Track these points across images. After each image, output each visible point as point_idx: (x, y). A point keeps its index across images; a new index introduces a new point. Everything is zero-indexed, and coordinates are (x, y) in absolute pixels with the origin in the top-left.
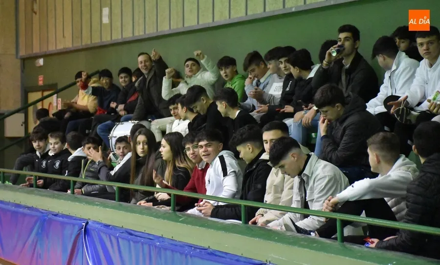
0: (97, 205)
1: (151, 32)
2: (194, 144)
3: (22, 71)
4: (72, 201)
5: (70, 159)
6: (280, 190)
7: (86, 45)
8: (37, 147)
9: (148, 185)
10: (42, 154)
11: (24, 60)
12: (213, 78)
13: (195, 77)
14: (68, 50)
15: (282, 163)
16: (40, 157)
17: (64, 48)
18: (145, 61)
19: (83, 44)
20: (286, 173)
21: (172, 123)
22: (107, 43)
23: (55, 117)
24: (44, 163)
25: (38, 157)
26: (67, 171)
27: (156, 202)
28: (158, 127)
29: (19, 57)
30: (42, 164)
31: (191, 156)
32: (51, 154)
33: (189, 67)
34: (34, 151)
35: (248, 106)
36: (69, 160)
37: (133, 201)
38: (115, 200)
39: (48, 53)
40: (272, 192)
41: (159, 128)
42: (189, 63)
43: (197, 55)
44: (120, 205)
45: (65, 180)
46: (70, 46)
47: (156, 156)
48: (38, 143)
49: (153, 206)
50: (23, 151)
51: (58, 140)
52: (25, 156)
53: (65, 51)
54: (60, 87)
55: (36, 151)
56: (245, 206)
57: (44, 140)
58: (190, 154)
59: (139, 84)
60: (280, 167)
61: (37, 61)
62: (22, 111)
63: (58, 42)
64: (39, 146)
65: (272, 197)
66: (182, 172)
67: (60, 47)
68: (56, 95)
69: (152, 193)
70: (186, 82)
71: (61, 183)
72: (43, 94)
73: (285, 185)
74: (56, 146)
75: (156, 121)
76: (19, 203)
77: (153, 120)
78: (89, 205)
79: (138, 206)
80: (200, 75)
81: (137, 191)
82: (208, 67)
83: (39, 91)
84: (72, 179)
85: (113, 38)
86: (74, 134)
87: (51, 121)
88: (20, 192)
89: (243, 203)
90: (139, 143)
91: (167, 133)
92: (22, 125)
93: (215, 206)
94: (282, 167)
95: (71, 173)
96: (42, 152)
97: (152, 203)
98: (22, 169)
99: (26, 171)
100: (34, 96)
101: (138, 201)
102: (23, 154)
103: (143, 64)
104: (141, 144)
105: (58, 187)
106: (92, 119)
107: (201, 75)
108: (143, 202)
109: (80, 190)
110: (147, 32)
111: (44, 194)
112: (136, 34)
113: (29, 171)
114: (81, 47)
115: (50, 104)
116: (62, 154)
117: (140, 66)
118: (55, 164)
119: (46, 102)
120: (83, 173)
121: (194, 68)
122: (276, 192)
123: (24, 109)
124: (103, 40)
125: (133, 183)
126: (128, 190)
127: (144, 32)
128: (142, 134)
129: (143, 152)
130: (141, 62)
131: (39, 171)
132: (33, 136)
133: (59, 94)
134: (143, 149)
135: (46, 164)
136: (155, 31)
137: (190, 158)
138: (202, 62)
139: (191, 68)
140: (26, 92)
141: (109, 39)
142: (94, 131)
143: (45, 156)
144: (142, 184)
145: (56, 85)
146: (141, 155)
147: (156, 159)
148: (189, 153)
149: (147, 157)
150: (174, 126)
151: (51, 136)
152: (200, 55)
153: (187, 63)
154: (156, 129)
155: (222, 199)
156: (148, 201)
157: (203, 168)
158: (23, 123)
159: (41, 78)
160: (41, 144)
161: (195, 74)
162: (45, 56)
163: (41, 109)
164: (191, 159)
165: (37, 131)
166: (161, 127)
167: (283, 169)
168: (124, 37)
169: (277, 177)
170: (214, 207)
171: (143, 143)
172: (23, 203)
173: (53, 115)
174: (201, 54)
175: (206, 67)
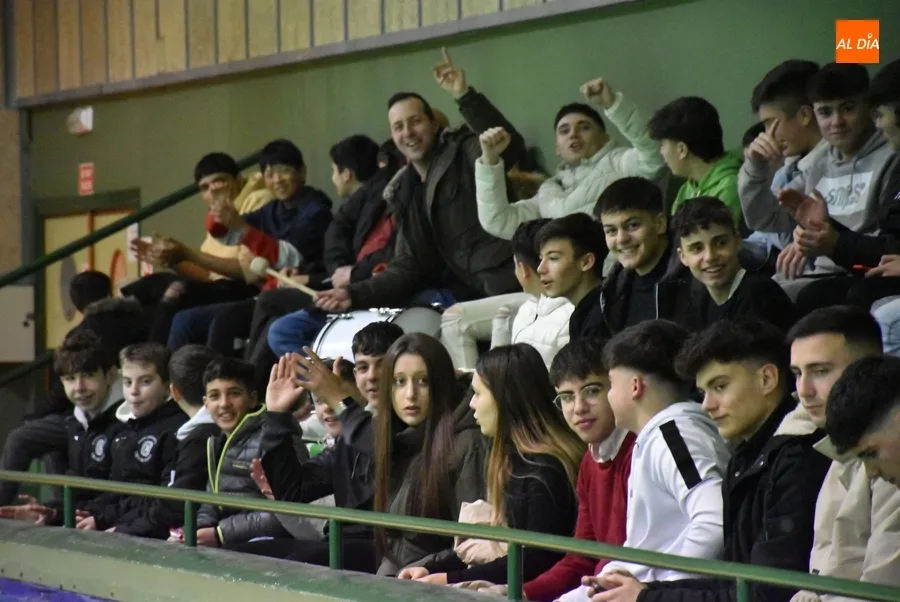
0: (271, 581)
1: (441, 19)
2: (588, 381)
3: (25, 149)
4: (188, 567)
5: (183, 432)
6: (857, 533)
7: (231, 63)
8: (77, 395)
9: (431, 514)
10: (93, 416)
11: (30, 113)
12: (648, 163)
13: (587, 165)
14: (171, 80)
15: (870, 440)
16: (86, 426)
17: (160, 75)
18: (411, 121)
19: (223, 59)
20: (880, 474)
21: (511, 314)
22: (299, 58)
23: (132, 298)
24: (100, 446)
25: (80, 427)
26: (173, 473)
27: (457, 570)
28: (464, 327)
29: (13, 104)
30: (93, 449)
31: (576, 418)
32: (125, 415)
33: (571, 133)
34: (66, 406)
35: (756, 252)
36: (180, 437)
37: (385, 566)
38: (326, 563)
39: (107, 90)
40: (834, 539)
41: (469, 332)
42: (570, 119)
43: (591, 92)
44: (344, 579)
45: (165, 502)
46: (181, 66)
47: (456, 422)
48: (82, 383)
49: (449, 582)
50: (30, 409)
51: (151, 369)
52: (36, 423)
53: (161, 82)
54: (147, 199)
55: (71, 407)
56: (749, 584)
57: (100, 371)
58: (572, 412)
59: (395, 192)
60: (861, 455)
61: (72, 117)
62: (27, 279)
63: (139, 53)
64: (82, 390)
65: (835, 559)
66: (543, 471)
67: (149, 69)
68: (134, 227)
69: (446, 542)
70: (560, 183)
71: (152, 510)
72: (92, 223)
73: (875, 517)
74: (145, 390)
75: (459, 307)
76: (16, 576)
77: (447, 304)
78: (246, 579)
79: (401, 583)
80: (605, 159)
81: (396, 533)
82: (627, 129)
83: (79, 213)
84: (189, 496)
85: (318, 42)
86: (195, 352)
87: (120, 311)
88: (21, 541)
89: (741, 573)
90: (403, 381)
91: (493, 346)
92: (26, 324)
93: (648, 584)
94: (869, 455)
95: (184, 478)
96: (96, 409)
97: (444, 575)
98: (25, 468)
99: (39, 471)
100: (62, 232)
101: (400, 567)
102: (29, 417)
103: (405, 131)
104: (409, 384)
105: (141, 523)
106: (255, 301)
107: (611, 160)
108: (415, 571)
109: (212, 529)
110: (426, 22)
111: (101, 545)
112: (393, 27)
113: (48, 472)
114: (216, 72)
115: (117, 254)
116: (161, 416)
117: (396, 136)
118: (138, 448)
119: (105, 248)
120: (215, 482)
121: (586, 136)
122: (846, 539)
123: (32, 272)
124: (284, 49)
125: (383, 510)
126: (368, 530)
127: (417, 22)
128: (411, 353)
129: (415, 409)
130: (400, 126)
131: (81, 473)
132: (65, 360)
133: (146, 222)
134: (414, 398)
135: (107, 449)
136: (454, 17)
137: (571, 425)
138: (609, 114)
139: (576, 136)
140: (37, 216)
141: (304, 44)
142: (261, 342)
143: (104, 422)
144: (413, 511)
145: (135, 193)
146: (409, 419)
147: (457, 431)
148: (570, 409)
149: (428, 426)
150: (519, 322)
151: (130, 356)
152: (600, 92)
153: (563, 121)
154: (460, 333)
155: (674, 561)
156: (432, 568)
157: (612, 457)
158: (29, 316)
159: (86, 171)
160: (92, 384)
161: (588, 156)
162: (99, 100)
163: (86, 274)
164: (577, 429)
165: (75, 343)
166: (475, 328)
167: (872, 460)
168: (352, 36)
169: (847, 488)
170: (642, 587)
171: (415, 381)
172: (30, 578)
173: (125, 291)
174: (601, 85)
175: (622, 129)
